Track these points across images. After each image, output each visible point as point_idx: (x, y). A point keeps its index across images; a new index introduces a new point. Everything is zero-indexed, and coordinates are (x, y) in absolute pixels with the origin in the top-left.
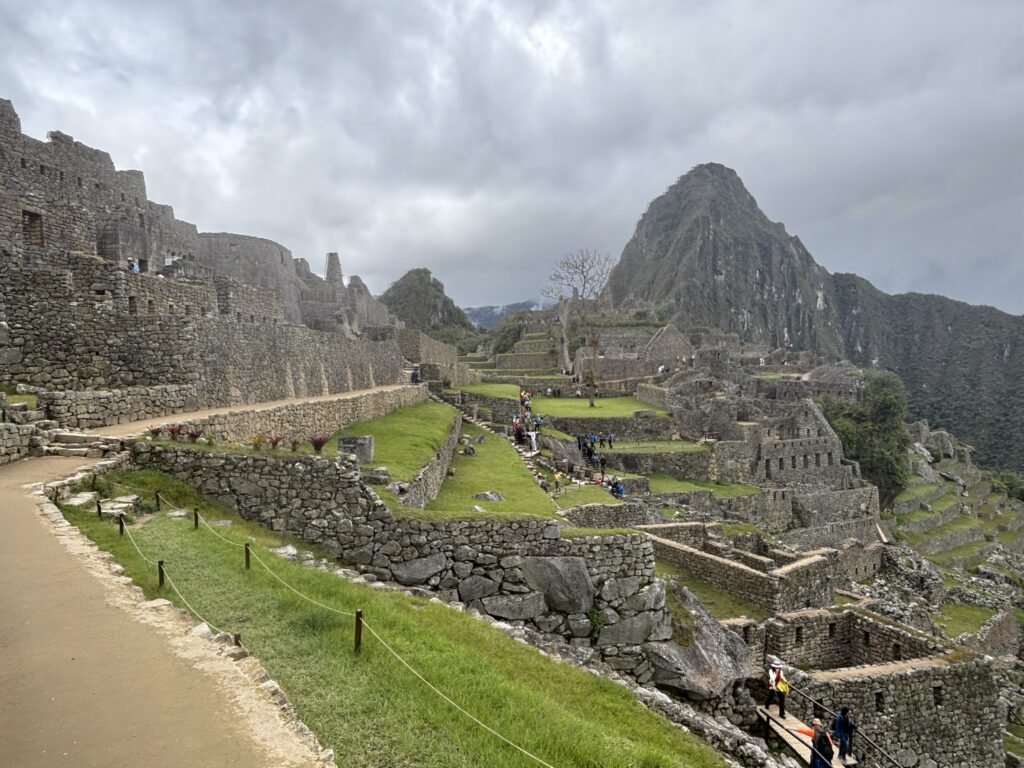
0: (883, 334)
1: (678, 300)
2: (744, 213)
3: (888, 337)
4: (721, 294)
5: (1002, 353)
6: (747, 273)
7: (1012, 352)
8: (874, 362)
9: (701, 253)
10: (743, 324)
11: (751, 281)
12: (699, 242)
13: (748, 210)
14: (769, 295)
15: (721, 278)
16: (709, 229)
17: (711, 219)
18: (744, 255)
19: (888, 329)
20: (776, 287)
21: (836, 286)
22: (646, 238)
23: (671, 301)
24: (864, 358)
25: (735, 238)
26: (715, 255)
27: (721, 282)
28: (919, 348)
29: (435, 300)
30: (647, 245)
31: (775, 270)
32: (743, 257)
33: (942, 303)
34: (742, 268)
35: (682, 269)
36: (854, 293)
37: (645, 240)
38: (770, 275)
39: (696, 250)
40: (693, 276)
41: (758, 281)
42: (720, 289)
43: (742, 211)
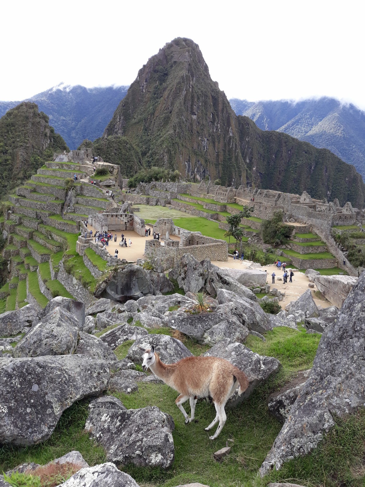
0: (259, 153)
1: (175, 131)
2: (205, 75)
3: (261, 155)
4: (194, 127)
5: (311, 168)
6: (206, 114)
7: (315, 167)
8: (254, 169)
9: (185, 100)
10: (204, 147)
11: (208, 120)
12: (184, 93)
13: (206, 74)
14: (216, 130)
15: (194, 117)
16: (190, 84)
17: (191, 78)
18: (205, 103)
19: (261, 151)
20: (220, 125)
21: (239, 124)
22: (146, 82)
23: (171, 132)
24: (250, 166)
25: (202, 91)
26: (193, 102)
27: (195, 120)
28: (274, 162)
29: (45, 130)
30: (146, 87)
31: (220, 114)
32: (205, 104)
33: (287, 138)
34: (204, 111)
35: (176, 109)
36: (248, 128)
37: (145, 83)
38: (218, 117)
39: (182, 97)
40: (182, 115)
41: (212, 120)
42: (194, 124)
43: (204, 74)
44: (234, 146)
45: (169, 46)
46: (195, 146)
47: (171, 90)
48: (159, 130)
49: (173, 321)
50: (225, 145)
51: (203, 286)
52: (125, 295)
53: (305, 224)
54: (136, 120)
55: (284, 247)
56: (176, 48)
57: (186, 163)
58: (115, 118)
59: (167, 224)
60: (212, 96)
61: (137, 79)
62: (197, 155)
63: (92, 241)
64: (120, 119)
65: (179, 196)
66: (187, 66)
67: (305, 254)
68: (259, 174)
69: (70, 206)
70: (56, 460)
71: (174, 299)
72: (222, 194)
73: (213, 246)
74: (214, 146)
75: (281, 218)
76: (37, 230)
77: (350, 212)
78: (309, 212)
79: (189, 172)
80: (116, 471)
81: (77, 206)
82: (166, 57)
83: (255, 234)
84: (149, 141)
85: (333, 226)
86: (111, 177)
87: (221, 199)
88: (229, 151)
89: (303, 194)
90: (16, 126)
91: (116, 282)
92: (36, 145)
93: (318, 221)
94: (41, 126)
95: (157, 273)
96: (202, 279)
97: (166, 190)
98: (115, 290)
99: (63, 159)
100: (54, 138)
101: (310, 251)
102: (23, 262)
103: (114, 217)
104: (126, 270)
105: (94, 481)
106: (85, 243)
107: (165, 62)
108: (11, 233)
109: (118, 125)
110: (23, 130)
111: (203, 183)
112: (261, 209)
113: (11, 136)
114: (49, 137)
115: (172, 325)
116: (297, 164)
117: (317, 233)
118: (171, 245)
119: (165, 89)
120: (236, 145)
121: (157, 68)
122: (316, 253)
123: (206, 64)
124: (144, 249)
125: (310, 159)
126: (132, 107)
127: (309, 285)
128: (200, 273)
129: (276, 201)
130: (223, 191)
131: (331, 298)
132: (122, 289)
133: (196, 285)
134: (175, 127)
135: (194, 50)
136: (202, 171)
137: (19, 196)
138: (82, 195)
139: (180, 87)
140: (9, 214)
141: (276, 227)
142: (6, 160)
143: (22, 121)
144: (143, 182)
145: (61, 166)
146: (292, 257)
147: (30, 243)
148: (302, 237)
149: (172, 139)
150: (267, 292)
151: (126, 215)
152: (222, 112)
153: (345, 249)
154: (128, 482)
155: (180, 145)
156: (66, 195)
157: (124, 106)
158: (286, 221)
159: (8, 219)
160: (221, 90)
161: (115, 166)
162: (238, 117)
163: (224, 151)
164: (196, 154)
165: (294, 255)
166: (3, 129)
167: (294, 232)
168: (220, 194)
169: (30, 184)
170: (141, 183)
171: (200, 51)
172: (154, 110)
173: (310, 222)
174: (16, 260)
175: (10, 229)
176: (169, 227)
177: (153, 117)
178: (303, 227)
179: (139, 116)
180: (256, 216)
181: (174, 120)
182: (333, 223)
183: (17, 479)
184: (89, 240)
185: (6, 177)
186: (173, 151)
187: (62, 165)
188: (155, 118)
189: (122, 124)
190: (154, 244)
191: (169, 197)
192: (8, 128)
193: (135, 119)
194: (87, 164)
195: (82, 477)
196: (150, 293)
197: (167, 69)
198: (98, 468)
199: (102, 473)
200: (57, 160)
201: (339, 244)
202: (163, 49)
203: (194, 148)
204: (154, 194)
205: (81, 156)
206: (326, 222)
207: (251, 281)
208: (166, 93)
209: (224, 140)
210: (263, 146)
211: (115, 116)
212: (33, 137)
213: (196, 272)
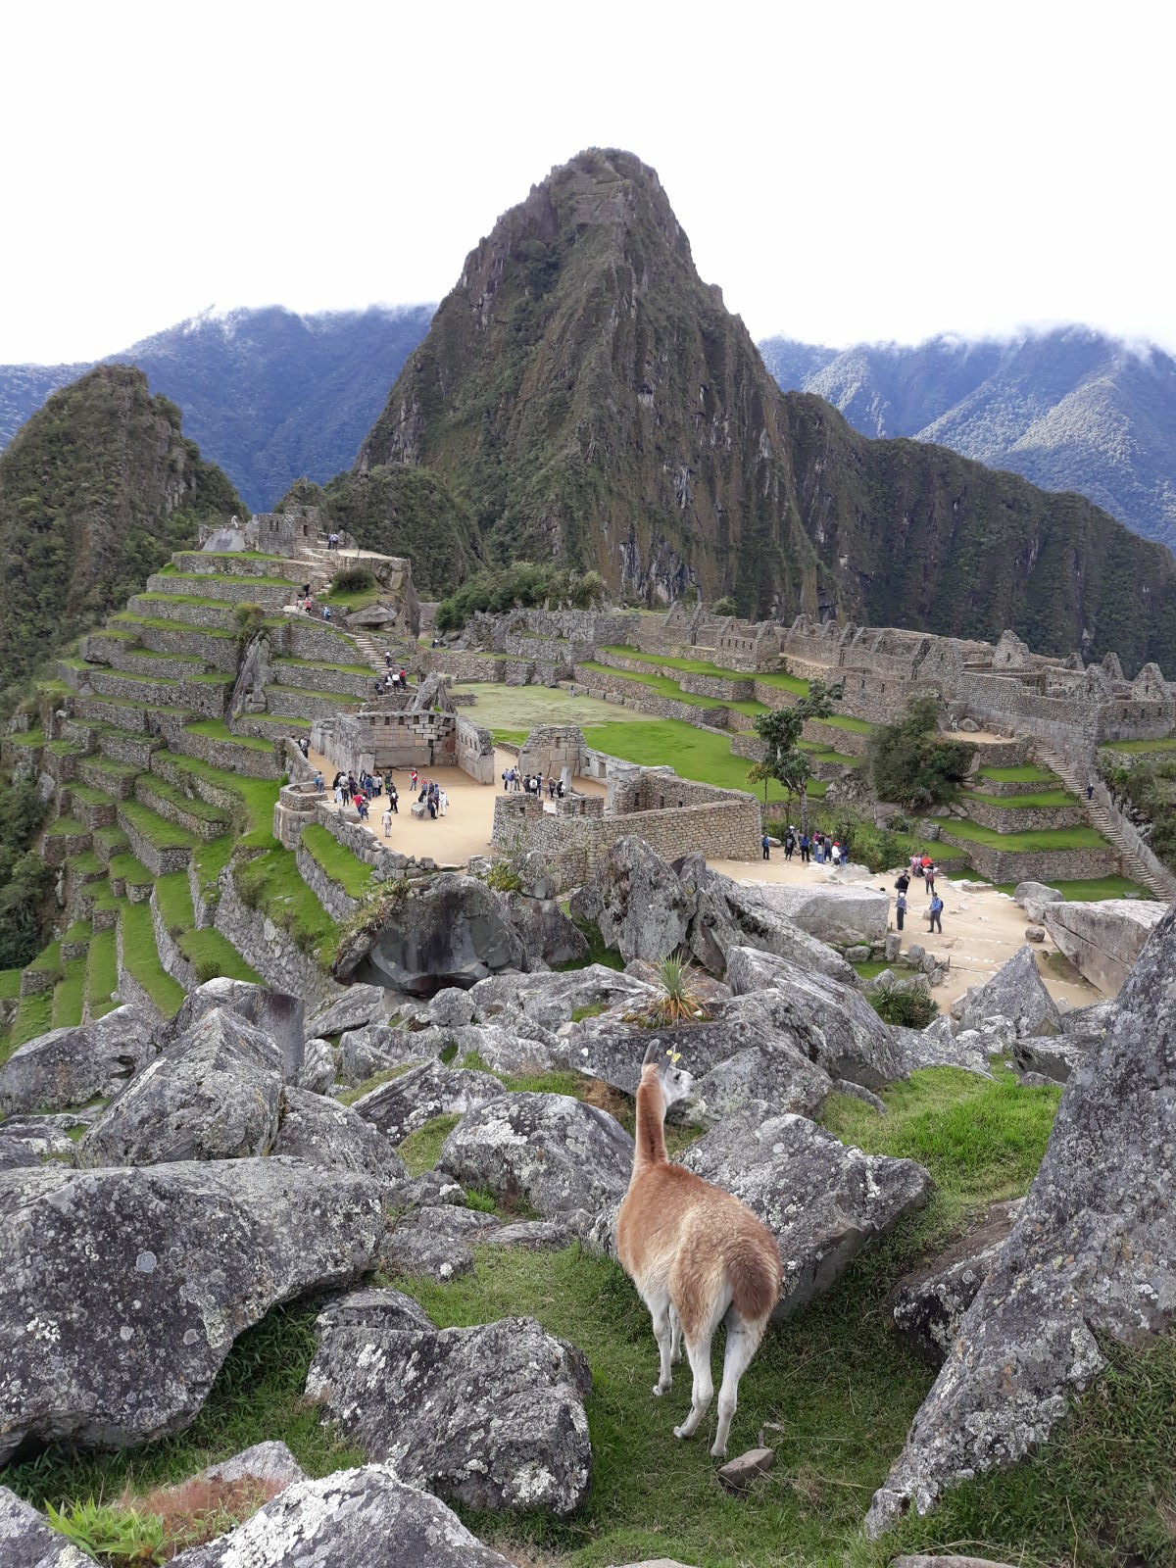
0: (858, 511)
1: (585, 445)
2: (679, 266)
3: (864, 516)
4: (648, 433)
5: (1026, 556)
6: (685, 391)
7: (1040, 554)
8: (843, 561)
9: (616, 348)
10: (679, 495)
11: (692, 409)
12: (613, 323)
13: (682, 261)
14: (719, 439)
15: (647, 400)
16: (630, 295)
17: (634, 276)
18: (681, 353)
19: (865, 502)
20: (730, 425)
21: (792, 418)
22: (488, 291)
23: (574, 448)
24: (829, 553)
25: (669, 318)
26: (641, 351)
27: (648, 409)
28: (907, 540)
29: (170, 451)
30: (491, 308)
31: (729, 389)
32: (680, 358)
33: (946, 461)
34: (678, 380)
35: (586, 377)
36: (819, 432)
37: (485, 295)
38: (722, 401)
39: (606, 338)
40: (608, 395)
41: (703, 410)
42: (646, 423)
43: (675, 261)
44: (776, 489)
45: (562, 177)
46: (651, 493)
47: (572, 315)
48: (533, 444)
49: (585, 1052)
50: (747, 486)
51: (683, 939)
52: (432, 972)
53: (1012, 735)
54: (459, 414)
55: (944, 811)
56: (583, 182)
57: (622, 548)
58: (391, 411)
59: (563, 745)
60: (701, 330)
61: (460, 284)
62: (656, 520)
63: (323, 804)
64: (408, 411)
65: (600, 654)
66: (621, 238)
67: (1014, 833)
68: (857, 579)
69: (251, 692)
70: (213, 1471)
71: (588, 984)
72: (740, 645)
73: (713, 811)
74: (712, 492)
75: (934, 720)
76: (149, 772)
77: (1159, 696)
78: (1025, 698)
79: (631, 575)
80: (397, 1488)
81: (274, 690)
82: (553, 211)
83: (848, 772)
84: (501, 479)
85: (1102, 741)
86: (385, 599)
87: (738, 661)
88: (760, 508)
89: (1004, 640)
90: (80, 443)
91: (402, 930)
92: (143, 500)
93: (1054, 726)
94: (158, 439)
95: (533, 900)
96: (680, 916)
97: (560, 636)
98: (400, 957)
99: (227, 543)
100: (199, 478)
101: (1030, 823)
102: (106, 874)
103: (395, 725)
104: (433, 891)
105: (329, 1518)
106: (302, 809)
107: (550, 229)
108: (66, 782)
109: (404, 431)
110: (100, 455)
111: (676, 609)
112: (868, 690)
113: (63, 472)
114: (185, 473)
115: (583, 1064)
116: (981, 544)
117: (1052, 766)
118: (578, 810)
119: (550, 313)
120: (782, 485)
121: (523, 245)
122: (1048, 831)
123: (681, 230)
124: (492, 823)
125: (1023, 528)
126: (445, 372)
127: (1028, 933)
128: (671, 898)
129: (916, 663)
130: (743, 634)
131: (1098, 976)
132: (420, 953)
133: (658, 937)
134: (583, 435)
135: (642, 185)
136: (674, 572)
137: (91, 662)
138: (288, 655)
139: (598, 304)
140: (58, 722)
141: (918, 747)
142: (49, 551)
143: (98, 425)
144: (484, 611)
145: (224, 563)
146: (972, 844)
147: (127, 811)
148: (1001, 777)
149: (576, 473)
150: (890, 958)
151: (432, 718)
152: (737, 382)
153: (1142, 817)
154: (435, 1519)
155: (603, 491)
156: (241, 657)
157: (419, 371)
158: (949, 728)
159: (56, 737)
160: (732, 310)
161: (396, 561)
162: (788, 397)
163: (745, 506)
164: (653, 518)
165: (978, 837)
166: (38, 453)
167: (975, 765)
168: (733, 644)
169: (126, 626)
170: (478, 613)
171: (662, 188)
172: (518, 381)
173: (1026, 731)
174: (82, 868)
175: (63, 767)
176: (571, 752)
177: (516, 404)
178: (1005, 747)
179: (469, 402)
180: (850, 712)
181: (583, 410)
182: (1101, 732)
183: (91, 1524)
184: (314, 799)
185: (48, 605)
186: (579, 510)
187: (225, 560)
188: (520, 407)
189: (416, 429)
190: (522, 809)
191: (569, 658)
192: (54, 449)
193: (455, 409)
194: (307, 558)
195: (291, 1509)
196: (510, 964)
197: (555, 248)
198: (342, 1479)
199: (353, 1495)
200: (210, 548)
201: (1124, 801)
202: (542, 185)
203: (649, 500)
204: (519, 649)
205: (285, 533)
206: (1081, 729)
207: (837, 923)
208: (555, 326)
209: (744, 473)
210: (870, 488)
211: (392, 403)
212: (132, 473)
213: (659, 896)
